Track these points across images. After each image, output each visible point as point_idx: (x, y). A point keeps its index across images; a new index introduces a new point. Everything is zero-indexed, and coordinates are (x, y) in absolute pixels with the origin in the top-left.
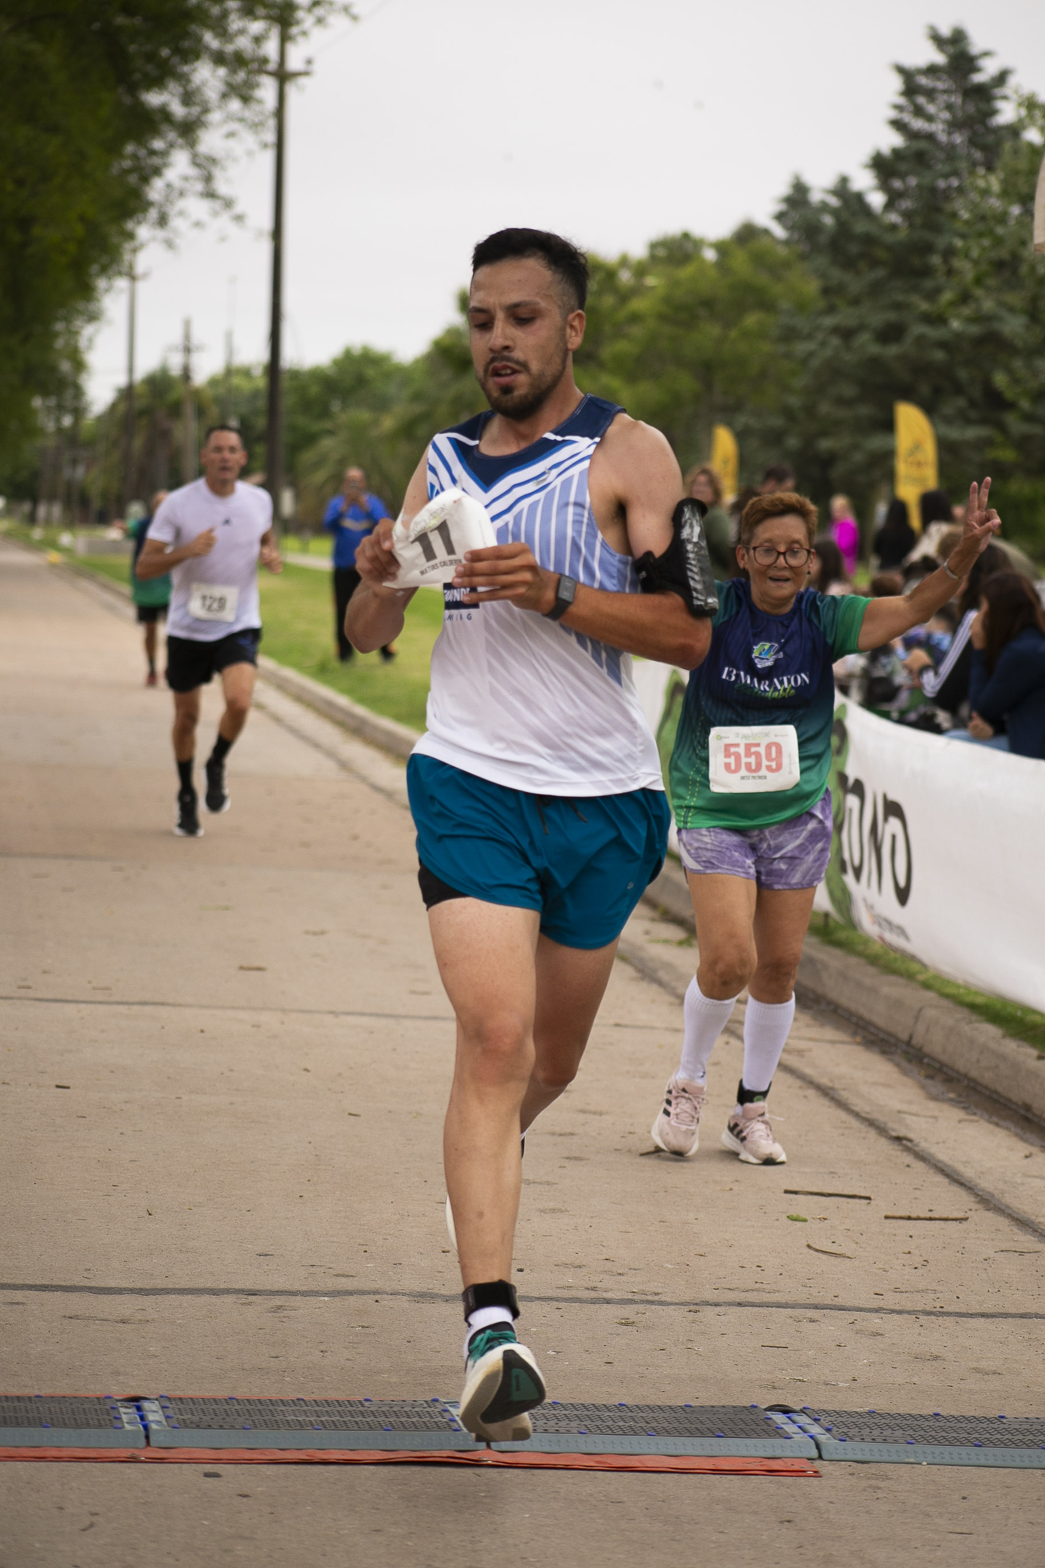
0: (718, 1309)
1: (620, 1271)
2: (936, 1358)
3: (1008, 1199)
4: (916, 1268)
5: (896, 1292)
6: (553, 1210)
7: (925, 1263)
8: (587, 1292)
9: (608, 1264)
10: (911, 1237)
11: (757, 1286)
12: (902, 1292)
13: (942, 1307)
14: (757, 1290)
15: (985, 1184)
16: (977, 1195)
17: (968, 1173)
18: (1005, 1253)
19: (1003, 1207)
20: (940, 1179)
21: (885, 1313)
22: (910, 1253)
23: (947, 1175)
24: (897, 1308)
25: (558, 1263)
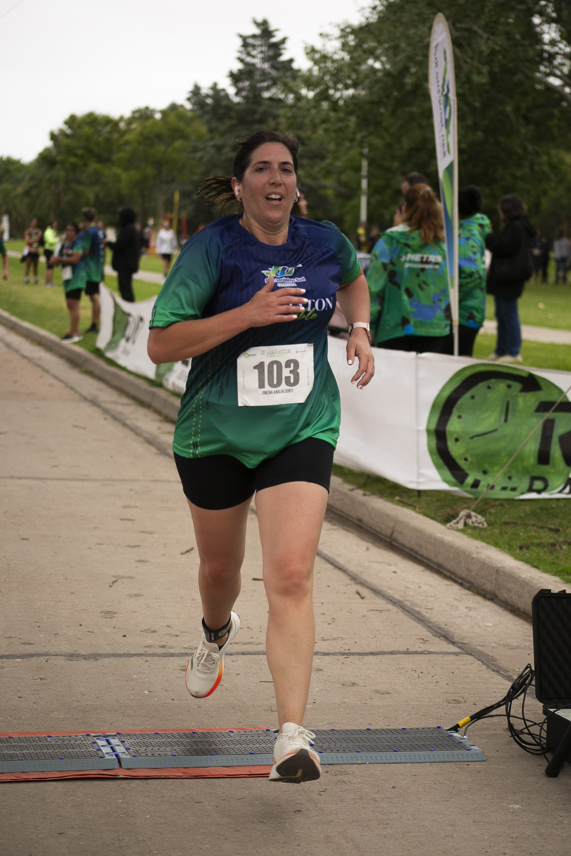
0: (232, 657)
1: (176, 634)
2: (354, 684)
3: (365, 577)
4: (329, 624)
5: (323, 640)
6: (136, 595)
7: (334, 620)
8: (161, 649)
9: (169, 629)
10: (322, 603)
11: (250, 640)
12: (325, 640)
13: (349, 650)
14: (250, 643)
15: (352, 568)
16: (349, 575)
17: (341, 561)
18: (372, 612)
19: (364, 582)
20: (328, 566)
21: (321, 655)
22: (324, 614)
23: (332, 564)
24: (326, 651)
25: (142, 629)
